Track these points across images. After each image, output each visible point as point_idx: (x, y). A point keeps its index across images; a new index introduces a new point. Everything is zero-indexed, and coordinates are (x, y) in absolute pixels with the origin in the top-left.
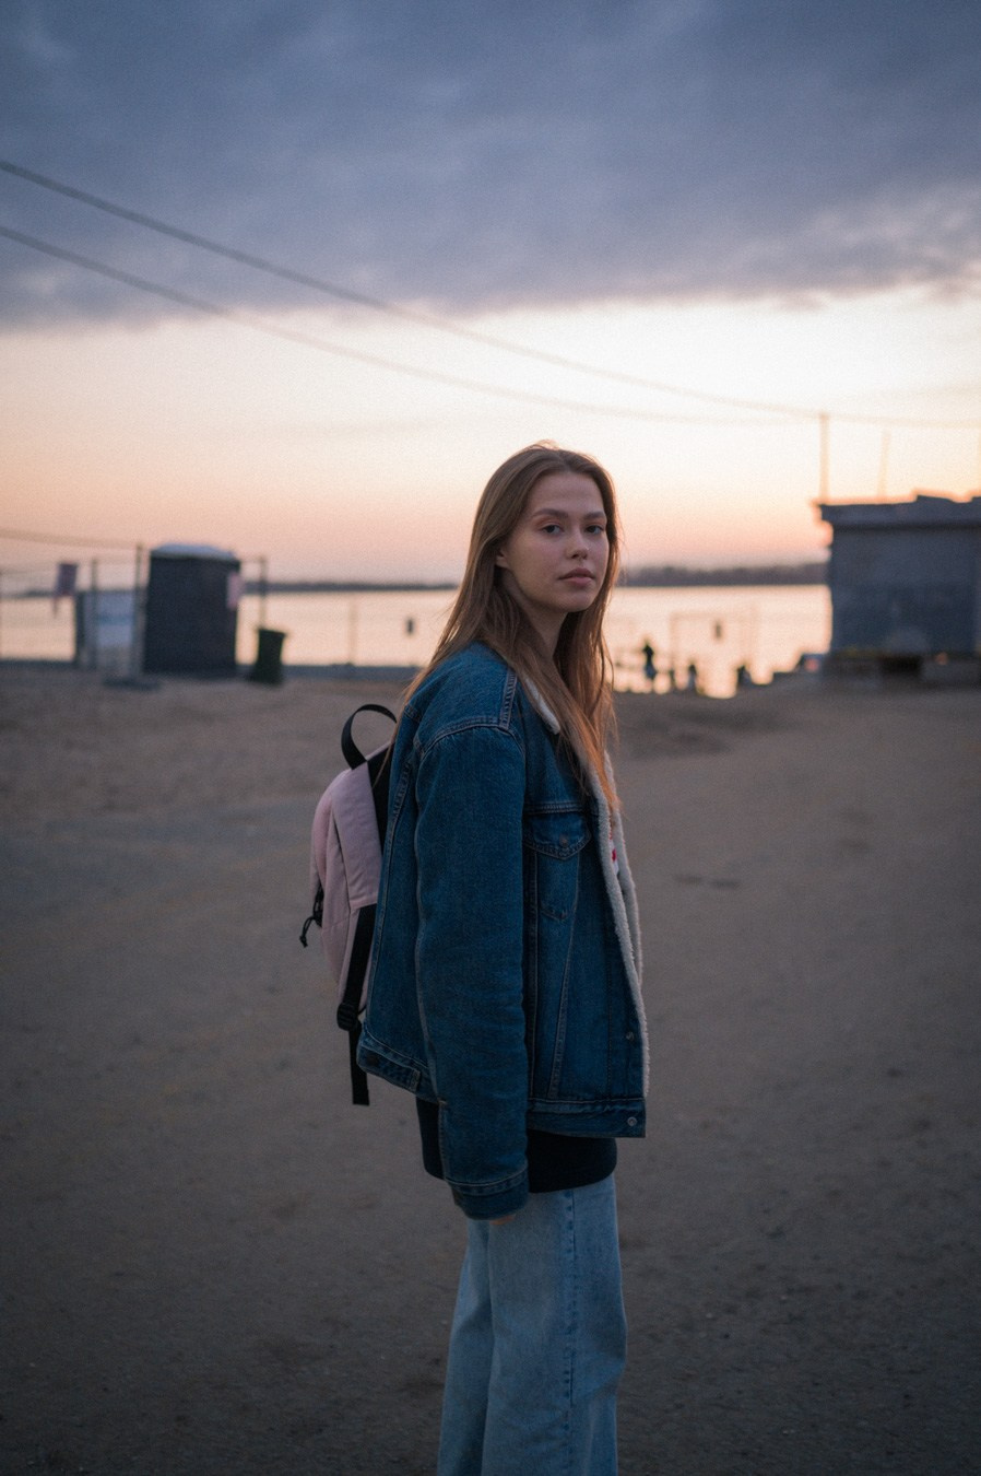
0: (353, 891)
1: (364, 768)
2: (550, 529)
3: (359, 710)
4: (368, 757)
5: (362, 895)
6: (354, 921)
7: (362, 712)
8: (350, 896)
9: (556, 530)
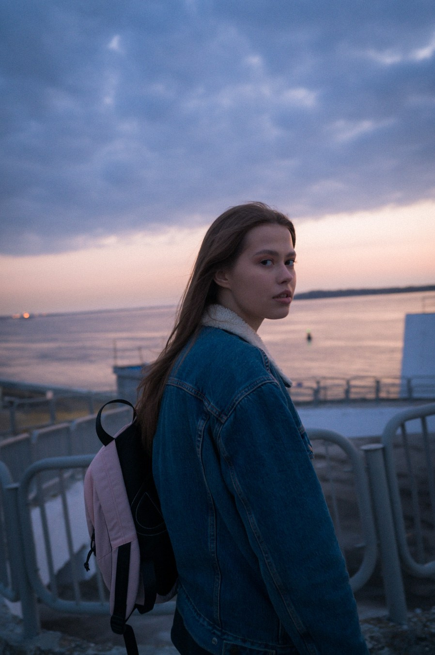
0: (112, 534)
1: (113, 444)
2: (264, 263)
3: (108, 403)
4: (115, 436)
5: (119, 537)
6: (115, 556)
7: (109, 404)
8: (111, 538)
9: (269, 263)
